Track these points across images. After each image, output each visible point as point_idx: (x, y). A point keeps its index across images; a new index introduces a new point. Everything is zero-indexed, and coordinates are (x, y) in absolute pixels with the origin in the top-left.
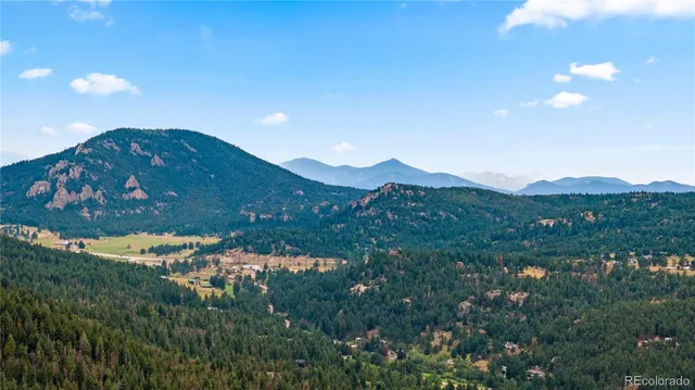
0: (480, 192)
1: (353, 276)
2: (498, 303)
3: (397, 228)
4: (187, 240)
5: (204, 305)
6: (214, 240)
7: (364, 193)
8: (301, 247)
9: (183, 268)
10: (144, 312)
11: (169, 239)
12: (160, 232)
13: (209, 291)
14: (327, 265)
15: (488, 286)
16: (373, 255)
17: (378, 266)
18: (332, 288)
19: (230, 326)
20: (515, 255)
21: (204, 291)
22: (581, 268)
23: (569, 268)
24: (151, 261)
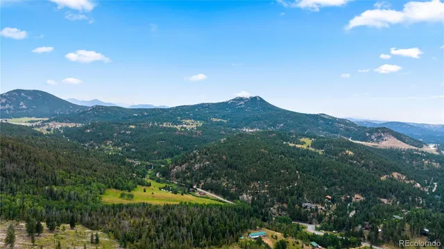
0: (119, 107)
1: (87, 128)
2: (124, 134)
3: (98, 116)
4: (39, 119)
5: (45, 136)
6: (47, 119)
7: (88, 107)
8: (71, 121)
9: (39, 126)
10: (27, 138)
11: (33, 119)
12: (31, 117)
13: (46, 132)
14: (79, 125)
15: (121, 130)
16: (91, 123)
17: (93, 125)
18: (81, 131)
19: (53, 141)
20: (128, 123)
21: (45, 132)
22: (143, 126)
23: (140, 126)
24: (28, 124)
